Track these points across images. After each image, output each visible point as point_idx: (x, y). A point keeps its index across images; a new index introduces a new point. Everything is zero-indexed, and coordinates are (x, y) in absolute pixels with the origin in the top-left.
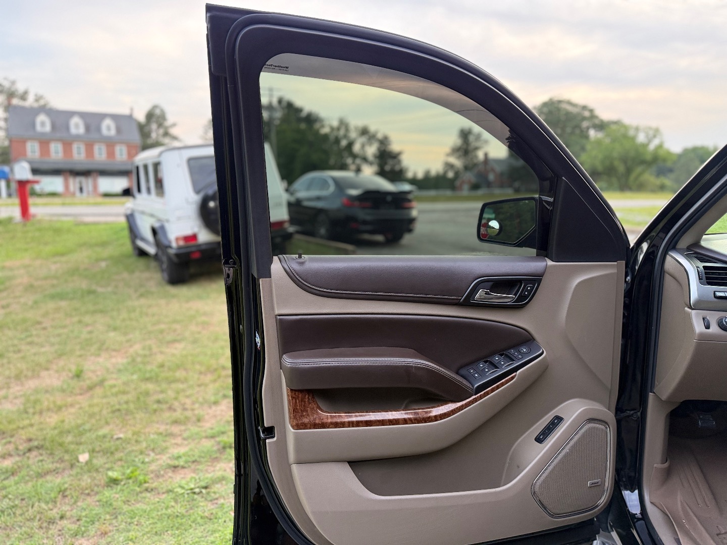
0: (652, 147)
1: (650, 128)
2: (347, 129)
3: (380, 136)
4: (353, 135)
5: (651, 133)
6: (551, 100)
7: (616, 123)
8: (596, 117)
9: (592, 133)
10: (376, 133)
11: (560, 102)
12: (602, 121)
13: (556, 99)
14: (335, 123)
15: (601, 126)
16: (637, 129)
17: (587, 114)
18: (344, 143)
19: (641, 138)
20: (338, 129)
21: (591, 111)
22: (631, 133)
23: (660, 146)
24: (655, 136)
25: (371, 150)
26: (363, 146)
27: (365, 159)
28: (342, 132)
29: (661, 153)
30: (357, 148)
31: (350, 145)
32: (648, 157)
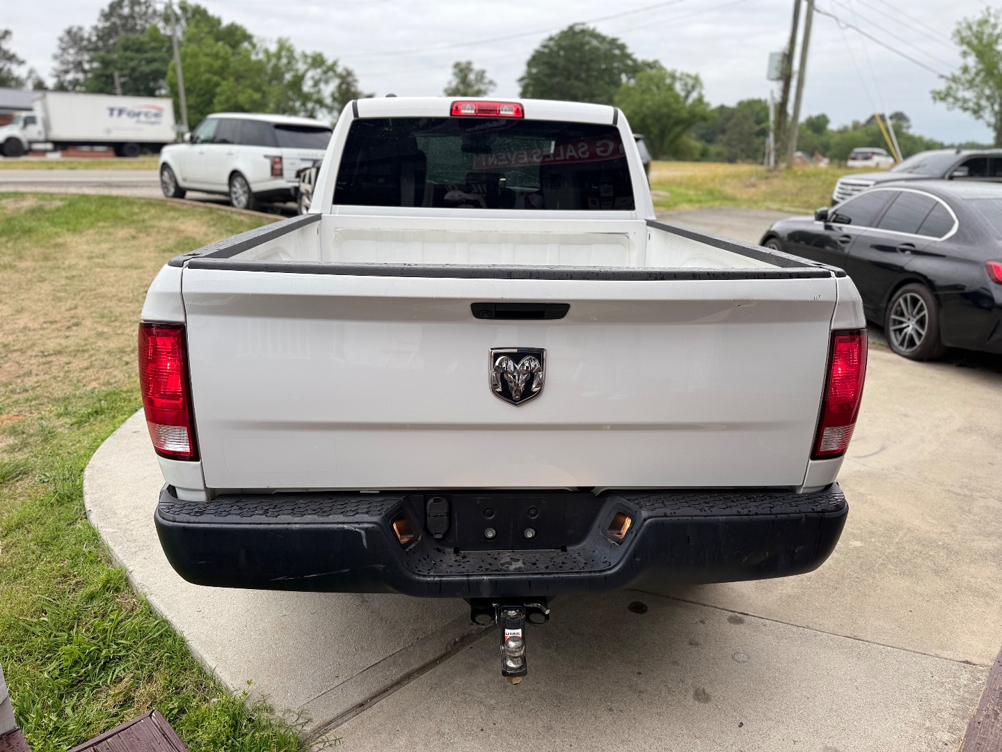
0: (690, 101)
1: (688, 76)
2: (291, 57)
3: (339, 70)
4: (301, 66)
5: (690, 82)
6: (571, 28)
7: (651, 66)
8: (629, 56)
9: (624, 78)
10: (335, 64)
11: (583, 32)
12: (635, 61)
13: (578, 28)
14: (273, 48)
15: (635, 69)
16: (673, 77)
17: (617, 52)
18: (288, 77)
19: (678, 87)
20: (278, 56)
21: (622, 47)
22: (668, 81)
23: (700, 100)
24: (693, 87)
25: (328, 90)
26: (316, 84)
27: (320, 102)
28: (284, 61)
29: (699, 109)
30: (307, 87)
31: (298, 81)
32: (685, 115)
